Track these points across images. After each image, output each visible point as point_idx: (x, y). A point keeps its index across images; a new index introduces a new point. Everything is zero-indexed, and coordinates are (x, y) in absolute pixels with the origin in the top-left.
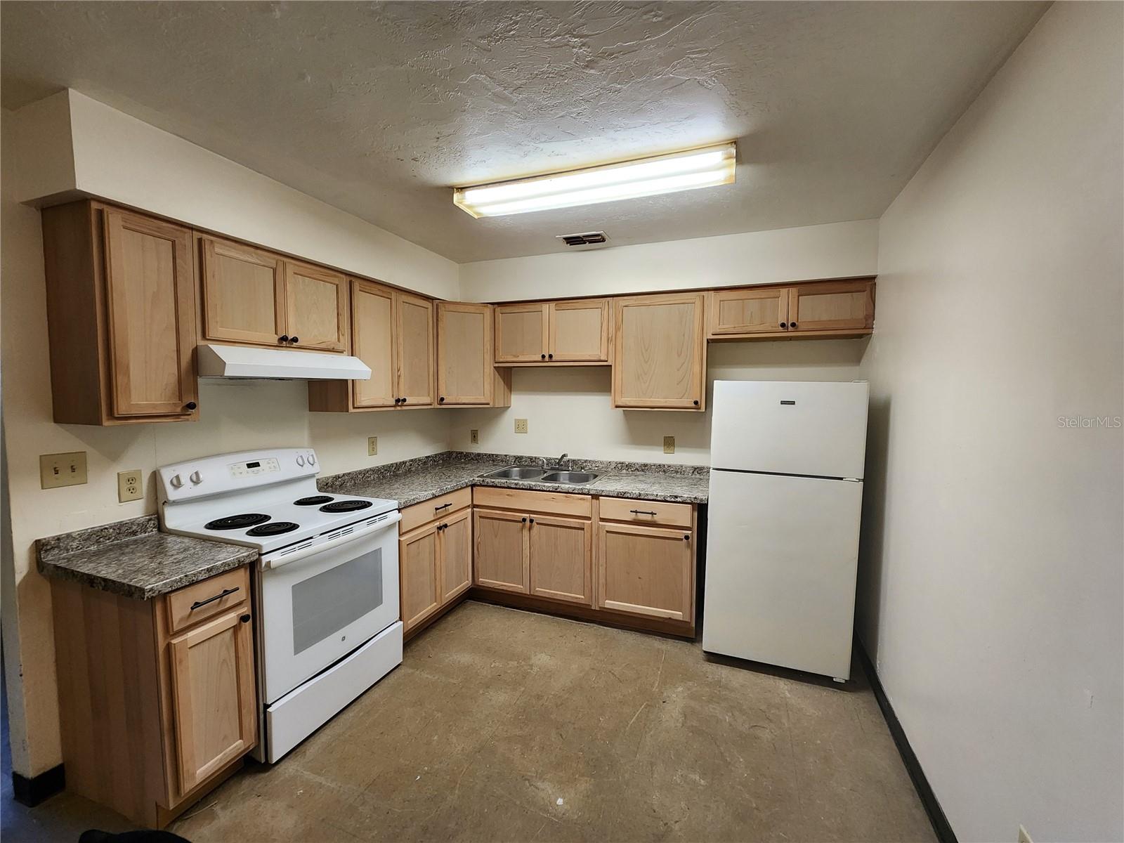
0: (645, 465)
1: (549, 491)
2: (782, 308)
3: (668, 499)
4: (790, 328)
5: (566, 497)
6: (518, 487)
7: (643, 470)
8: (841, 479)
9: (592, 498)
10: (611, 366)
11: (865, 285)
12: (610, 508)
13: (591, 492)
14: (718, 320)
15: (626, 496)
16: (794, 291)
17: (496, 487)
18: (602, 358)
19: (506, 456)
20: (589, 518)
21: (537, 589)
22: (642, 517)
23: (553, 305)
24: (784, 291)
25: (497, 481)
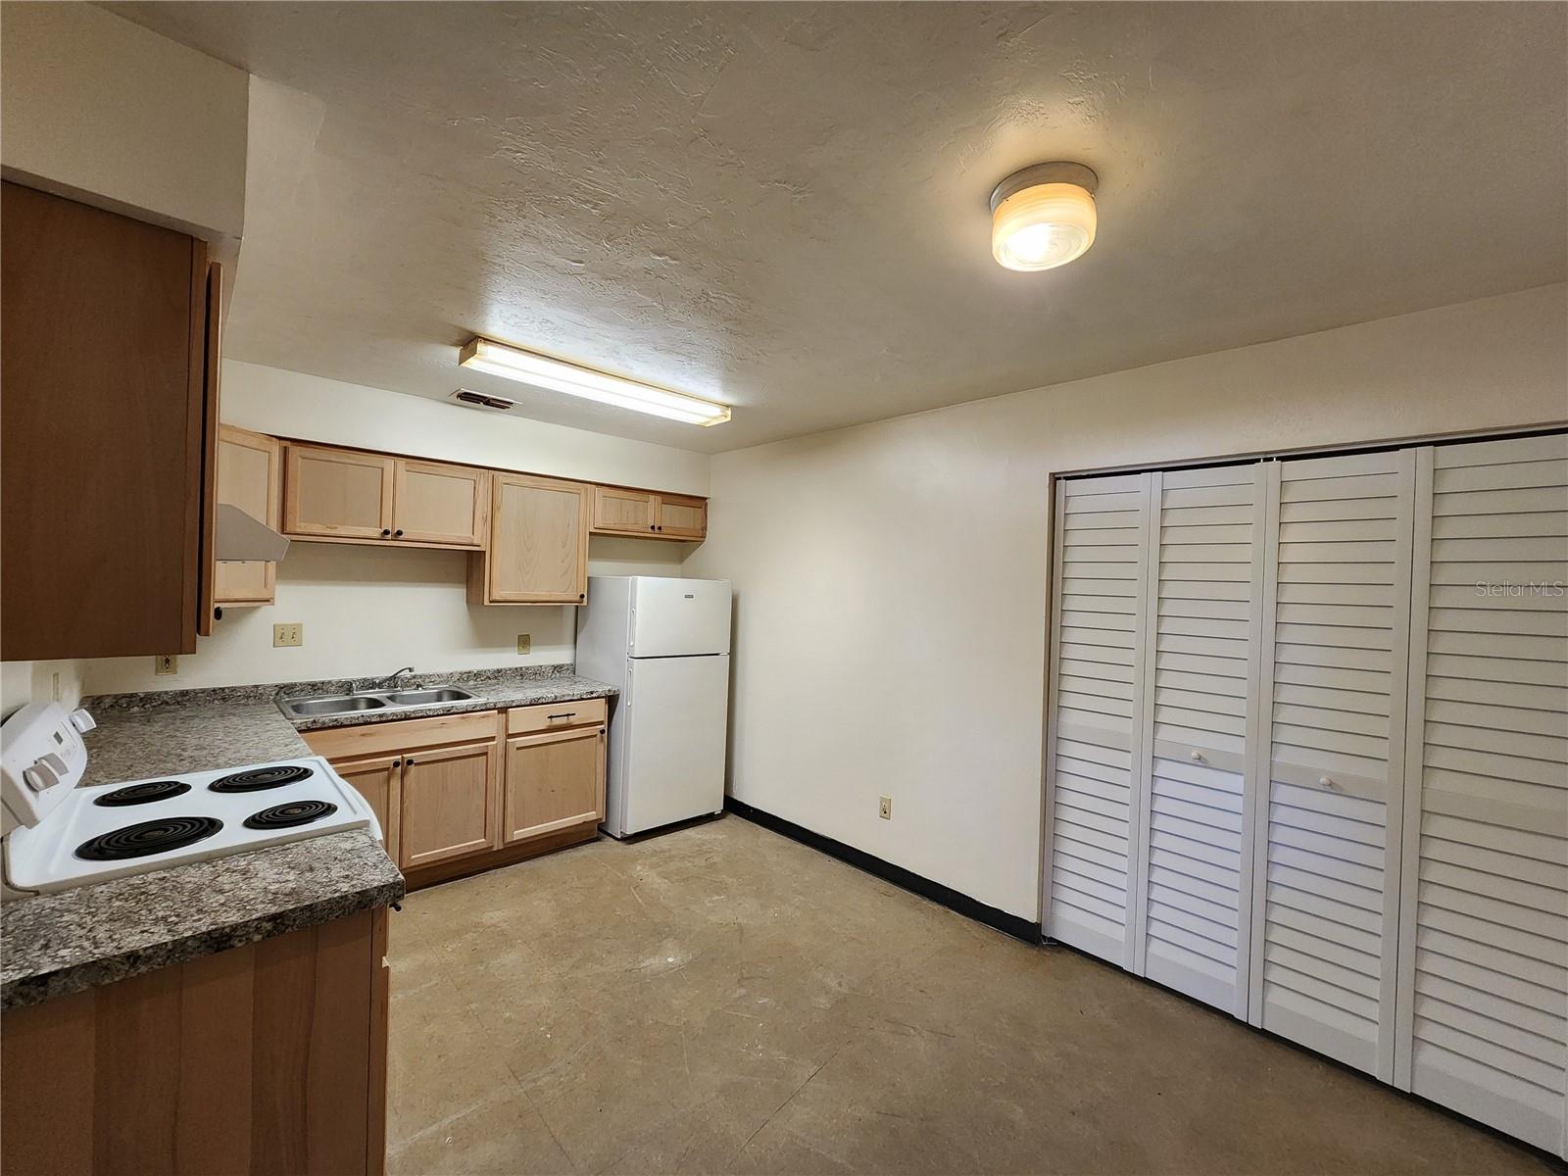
0: (499, 671)
1: (438, 715)
2: (652, 513)
3: (585, 697)
4: (657, 530)
5: (463, 718)
6: (384, 719)
7: (496, 678)
8: (717, 654)
9: (499, 713)
10: (484, 552)
11: (699, 502)
12: (520, 720)
13: (498, 706)
14: (604, 514)
15: (540, 701)
16: (659, 498)
17: (343, 726)
18: (475, 542)
19: (257, 687)
20: (492, 739)
21: (413, 857)
22: (557, 722)
23: (402, 462)
24: (652, 497)
25: (345, 715)
